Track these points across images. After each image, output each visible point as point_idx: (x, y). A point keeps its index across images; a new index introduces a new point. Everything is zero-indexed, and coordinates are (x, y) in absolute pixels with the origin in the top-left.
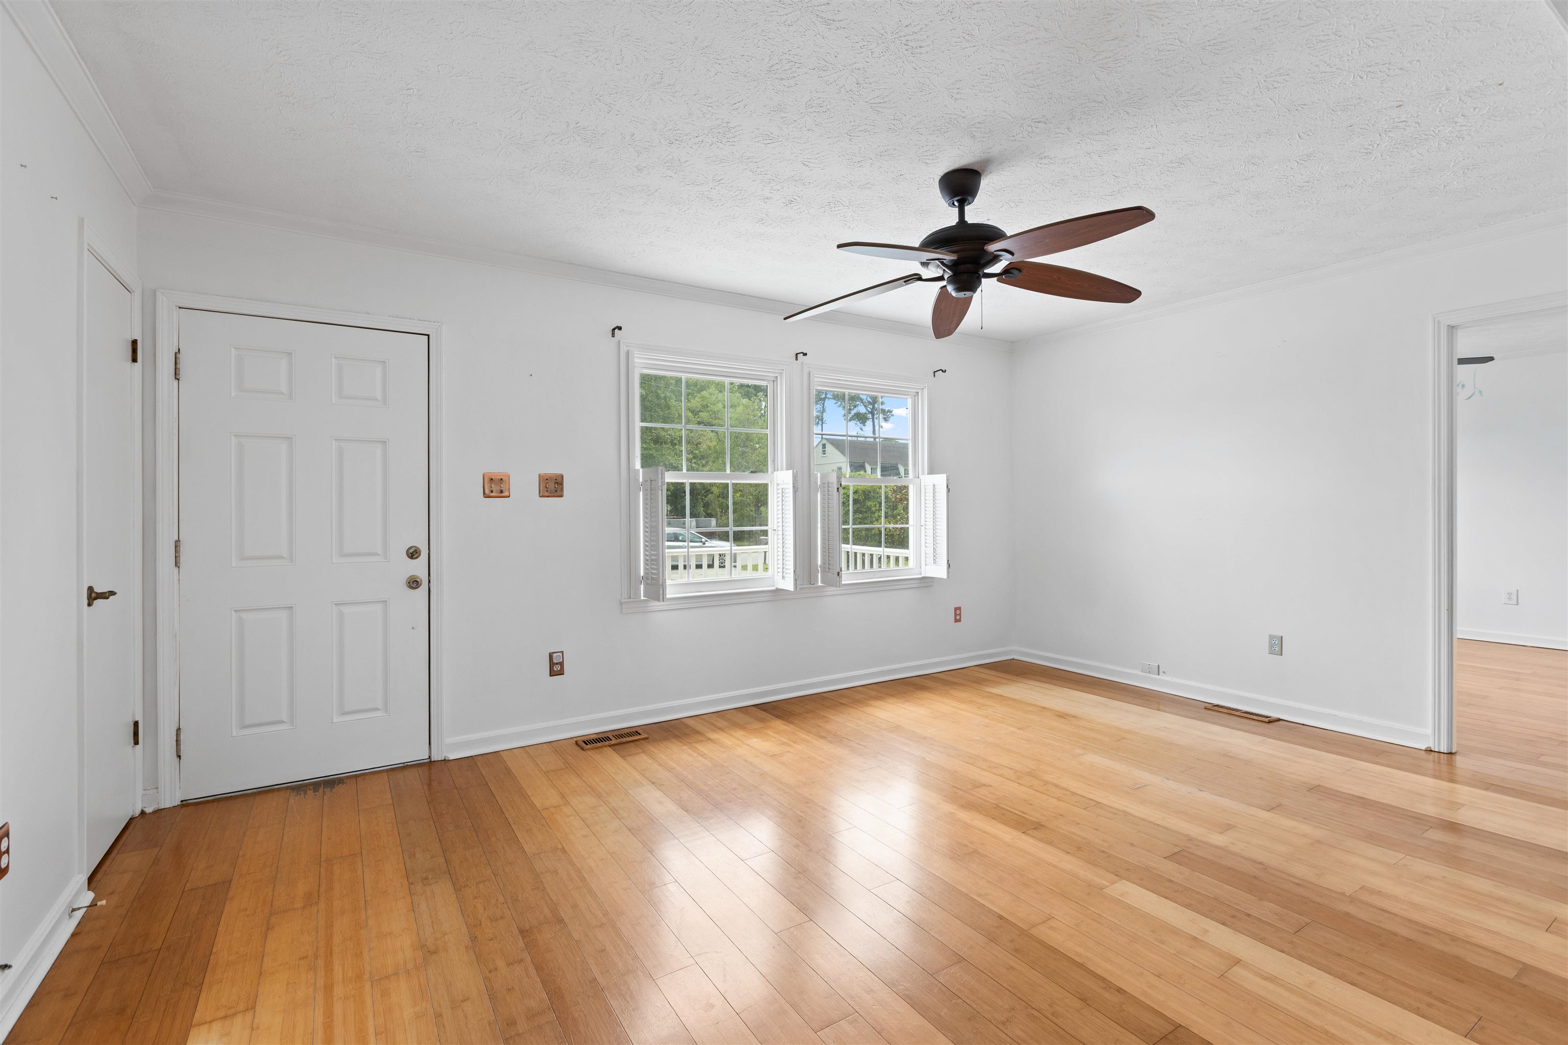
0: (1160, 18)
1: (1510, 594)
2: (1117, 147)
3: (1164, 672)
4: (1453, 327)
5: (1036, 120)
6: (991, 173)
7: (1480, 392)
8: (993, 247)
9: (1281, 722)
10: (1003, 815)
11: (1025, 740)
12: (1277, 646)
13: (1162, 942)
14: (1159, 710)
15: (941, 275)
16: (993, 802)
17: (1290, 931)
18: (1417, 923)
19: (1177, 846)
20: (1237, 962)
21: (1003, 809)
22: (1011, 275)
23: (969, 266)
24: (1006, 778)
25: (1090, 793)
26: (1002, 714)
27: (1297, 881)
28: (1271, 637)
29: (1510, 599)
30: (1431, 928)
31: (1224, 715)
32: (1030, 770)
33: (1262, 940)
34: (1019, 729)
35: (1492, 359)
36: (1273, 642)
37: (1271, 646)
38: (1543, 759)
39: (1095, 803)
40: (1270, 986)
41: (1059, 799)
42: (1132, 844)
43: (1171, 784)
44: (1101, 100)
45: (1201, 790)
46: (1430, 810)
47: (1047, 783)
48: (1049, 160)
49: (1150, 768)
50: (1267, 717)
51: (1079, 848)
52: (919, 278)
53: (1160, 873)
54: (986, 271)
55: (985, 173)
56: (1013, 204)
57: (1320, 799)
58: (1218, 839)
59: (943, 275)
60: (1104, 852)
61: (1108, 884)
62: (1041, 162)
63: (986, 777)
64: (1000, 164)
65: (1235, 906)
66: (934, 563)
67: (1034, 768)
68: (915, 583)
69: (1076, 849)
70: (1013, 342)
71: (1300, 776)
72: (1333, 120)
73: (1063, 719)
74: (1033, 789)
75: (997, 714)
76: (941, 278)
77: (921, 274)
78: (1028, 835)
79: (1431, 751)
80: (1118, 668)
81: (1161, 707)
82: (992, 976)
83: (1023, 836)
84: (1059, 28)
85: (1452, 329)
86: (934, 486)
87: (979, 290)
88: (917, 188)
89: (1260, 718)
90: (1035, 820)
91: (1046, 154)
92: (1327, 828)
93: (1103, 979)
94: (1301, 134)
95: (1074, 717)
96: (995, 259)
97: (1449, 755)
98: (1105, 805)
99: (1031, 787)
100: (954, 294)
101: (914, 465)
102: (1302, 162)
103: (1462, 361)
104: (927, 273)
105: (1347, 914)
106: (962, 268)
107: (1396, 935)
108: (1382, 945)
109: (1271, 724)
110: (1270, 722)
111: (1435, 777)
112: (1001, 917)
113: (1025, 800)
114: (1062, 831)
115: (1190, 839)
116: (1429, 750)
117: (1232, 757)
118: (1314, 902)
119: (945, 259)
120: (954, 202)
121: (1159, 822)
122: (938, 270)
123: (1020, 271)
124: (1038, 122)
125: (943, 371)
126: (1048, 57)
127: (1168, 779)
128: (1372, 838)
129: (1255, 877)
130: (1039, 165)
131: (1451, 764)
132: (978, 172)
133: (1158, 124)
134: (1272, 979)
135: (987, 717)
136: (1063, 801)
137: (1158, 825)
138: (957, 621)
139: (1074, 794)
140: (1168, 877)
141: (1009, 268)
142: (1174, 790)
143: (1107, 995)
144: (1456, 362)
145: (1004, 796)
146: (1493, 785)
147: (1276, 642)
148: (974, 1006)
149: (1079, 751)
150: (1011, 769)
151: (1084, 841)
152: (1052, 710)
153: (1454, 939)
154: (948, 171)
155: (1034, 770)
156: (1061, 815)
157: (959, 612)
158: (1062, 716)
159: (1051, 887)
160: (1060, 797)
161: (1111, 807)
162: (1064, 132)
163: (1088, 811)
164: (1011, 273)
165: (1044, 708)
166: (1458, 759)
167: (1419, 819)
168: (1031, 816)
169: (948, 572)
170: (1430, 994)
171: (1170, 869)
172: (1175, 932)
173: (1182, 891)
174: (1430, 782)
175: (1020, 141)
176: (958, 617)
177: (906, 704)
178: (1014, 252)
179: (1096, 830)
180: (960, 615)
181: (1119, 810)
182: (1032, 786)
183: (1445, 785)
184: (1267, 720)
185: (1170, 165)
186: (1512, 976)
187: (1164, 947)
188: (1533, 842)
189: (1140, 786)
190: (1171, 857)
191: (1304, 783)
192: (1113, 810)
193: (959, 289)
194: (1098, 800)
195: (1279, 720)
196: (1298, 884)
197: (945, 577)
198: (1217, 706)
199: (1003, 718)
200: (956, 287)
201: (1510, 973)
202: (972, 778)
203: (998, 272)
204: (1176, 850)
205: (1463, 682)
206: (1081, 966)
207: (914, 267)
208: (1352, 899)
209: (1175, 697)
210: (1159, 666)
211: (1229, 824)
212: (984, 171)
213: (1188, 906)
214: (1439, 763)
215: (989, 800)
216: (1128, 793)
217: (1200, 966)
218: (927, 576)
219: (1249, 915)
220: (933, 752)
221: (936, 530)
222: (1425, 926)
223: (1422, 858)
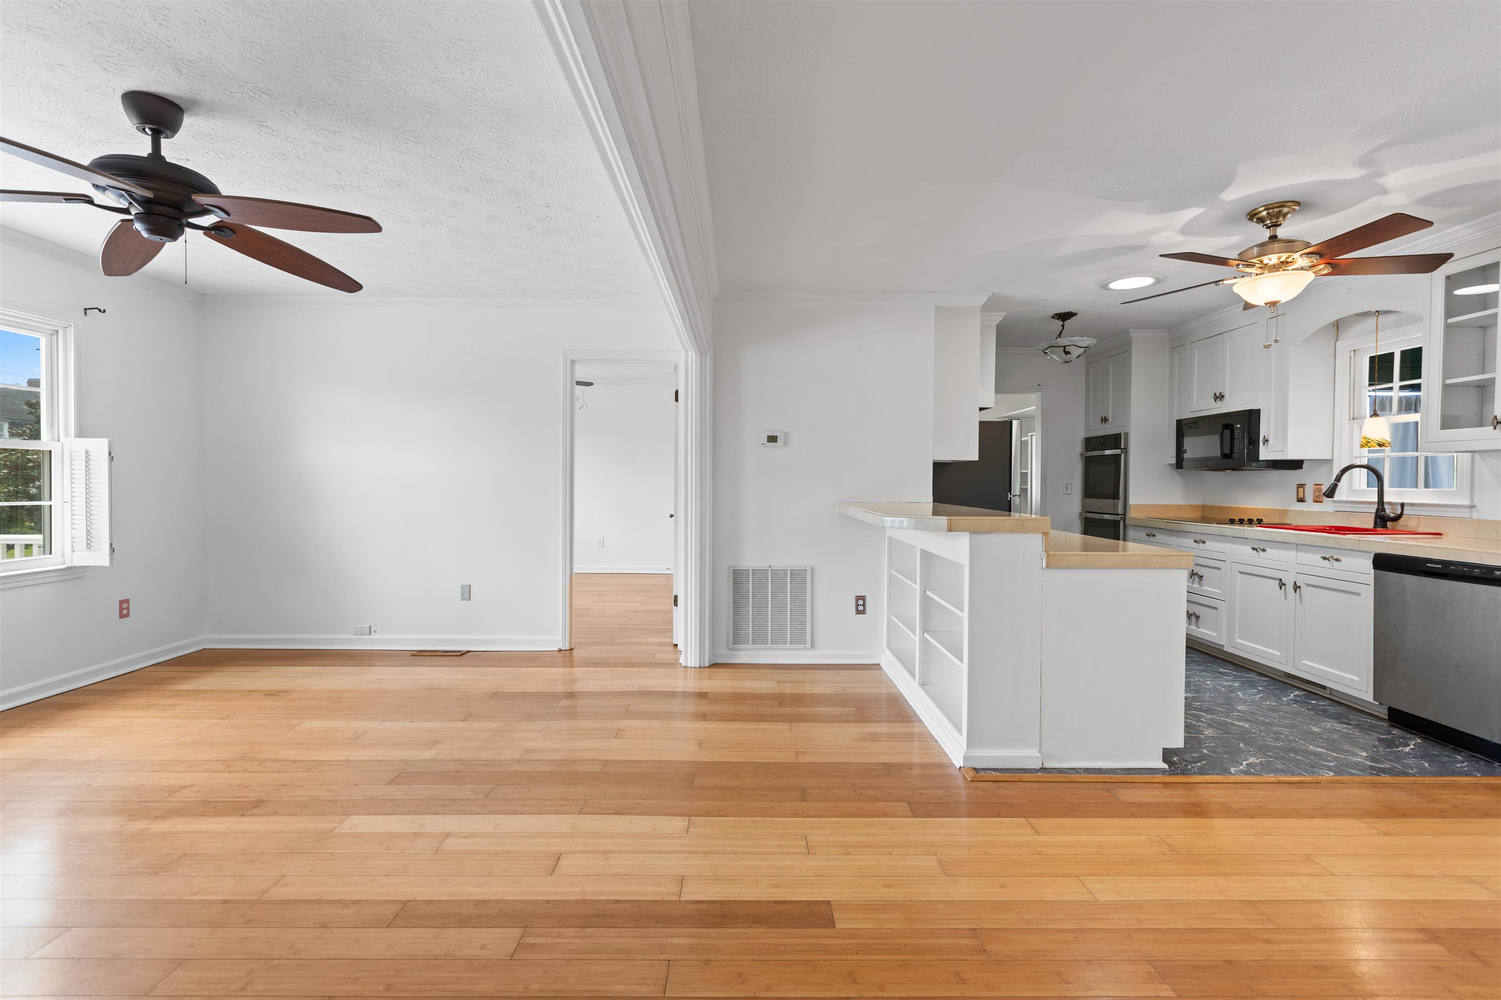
0: (389, 66)
1: (600, 540)
2: (342, 149)
3: (375, 632)
4: (573, 361)
5: (260, 89)
6: (197, 114)
7: (586, 404)
8: (202, 199)
9: (470, 653)
10: (214, 807)
11: (231, 728)
12: (467, 593)
13: (389, 849)
14: (370, 666)
15: (126, 207)
16: (199, 800)
17: (482, 798)
18: (555, 761)
19: (396, 771)
20: (447, 835)
21: (212, 802)
22: (223, 233)
23: (169, 210)
24: (213, 772)
25: (312, 755)
26: (199, 709)
27: (485, 763)
28: (463, 587)
29: (600, 543)
30: (562, 760)
31: (428, 658)
32: (241, 755)
33: (464, 813)
34: (223, 719)
35: (592, 384)
36: (464, 591)
37: (463, 594)
38: (615, 641)
39: (317, 763)
40: (471, 840)
41: (278, 772)
42: (356, 785)
43: (388, 724)
44: (331, 103)
45: (412, 722)
46: (560, 688)
47: (263, 761)
48: (271, 131)
49: (368, 716)
50: (459, 652)
51: (305, 807)
52: (90, 201)
53: (383, 798)
54: (191, 220)
55: (190, 113)
56: (222, 156)
57: (498, 702)
58: (429, 754)
59: (128, 208)
60: (330, 800)
61: (336, 825)
62: (260, 128)
63: (187, 778)
64: (210, 111)
65: (444, 798)
66: (88, 548)
67: (246, 752)
68: (56, 576)
69: (302, 809)
70: (203, 294)
71: (484, 689)
72: (509, 199)
73: (274, 697)
74: (248, 772)
75: (191, 711)
76: (126, 211)
77: (92, 196)
78: (248, 815)
79: (561, 650)
80: (330, 636)
81: (373, 663)
82: (223, 957)
83: (242, 819)
84: (295, 23)
85: (573, 362)
86: (87, 452)
87: (181, 239)
88: (86, 89)
89: (455, 654)
90: (253, 799)
91: (267, 124)
92: (502, 720)
93: (340, 902)
94: (488, 200)
95: (286, 691)
96: (204, 211)
97: (570, 651)
98: (329, 761)
99: (245, 771)
100: (145, 234)
101: (51, 424)
102: (489, 219)
103: (579, 383)
104: (99, 197)
105: (517, 772)
106: (157, 208)
107: (544, 772)
108: (537, 782)
109: (463, 656)
110: (462, 655)
111: (563, 666)
112: (226, 902)
113: (240, 785)
114: (286, 799)
115: (406, 762)
116: (560, 650)
117: (435, 689)
118: (496, 772)
119: (136, 193)
120: (145, 128)
121: (379, 758)
122: (121, 200)
123: (234, 232)
124: (262, 92)
125: (100, 310)
126: (280, 41)
127: (384, 721)
128: (530, 717)
129: (457, 771)
130: (258, 131)
131: (571, 656)
132: (182, 110)
133: (381, 146)
134: (472, 835)
135: (177, 717)
136: (283, 772)
137: (379, 761)
138: (122, 616)
139: (294, 761)
140: (390, 798)
141: (219, 225)
142: (390, 728)
143: (345, 912)
144: (575, 383)
145: (213, 789)
146: (591, 663)
147: (466, 590)
148: (206, 993)
149: (295, 722)
150: (218, 760)
151: (310, 799)
152: (260, 691)
153: (573, 761)
154: (133, 89)
155: (246, 753)
156: (283, 785)
157: (126, 606)
158: (272, 694)
159: (279, 851)
160: (280, 769)
161: (333, 761)
162: (290, 114)
163: (311, 772)
164: (223, 232)
165: (250, 691)
166: (575, 651)
167: (554, 696)
168: (248, 797)
169: (111, 559)
170: (562, 799)
171: (394, 791)
172: (399, 836)
173: (403, 804)
174: (560, 670)
175: (238, 100)
176: (125, 612)
177: (45, 731)
178: (231, 213)
179: (321, 785)
180: (128, 608)
181: (342, 761)
182: (246, 769)
183: (568, 670)
184: (459, 654)
185: (389, 183)
186: (599, 770)
187: (391, 851)
188: (610, 690)
189: (360, 734)
190: (393, 781)
191: (487, 693)
192: (336, 763)
193: (151, 231)
194: (320, 759)
195: (468, 652)
196: (486, 765)
197: (106, 563)
198: (422, 651)
199: (199, 713)
200: (149, 228)
201: (598, 768)
202: (167, 785)
203: (206, 225)
204: (395, 775)
205: (577, 603)
206: (320, 902)
207: (82, 185)
208: (519, 761)
209: (385, 652)
210: (370, 627)
211: (436, 740)
212: (189, 109)
213: (409, 813)
214: (565, 657)
215: (194, 799)
216: (350, 743)
217: (420, 851)
218: (74, 565)
219: (454, 800)
220: (102, 775)
221: (91, 508)
222: (559, 761)
223: (557, 720)
